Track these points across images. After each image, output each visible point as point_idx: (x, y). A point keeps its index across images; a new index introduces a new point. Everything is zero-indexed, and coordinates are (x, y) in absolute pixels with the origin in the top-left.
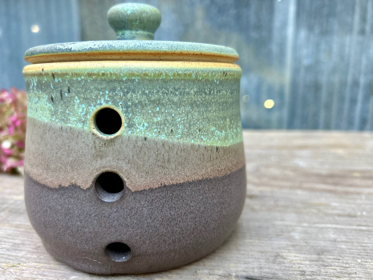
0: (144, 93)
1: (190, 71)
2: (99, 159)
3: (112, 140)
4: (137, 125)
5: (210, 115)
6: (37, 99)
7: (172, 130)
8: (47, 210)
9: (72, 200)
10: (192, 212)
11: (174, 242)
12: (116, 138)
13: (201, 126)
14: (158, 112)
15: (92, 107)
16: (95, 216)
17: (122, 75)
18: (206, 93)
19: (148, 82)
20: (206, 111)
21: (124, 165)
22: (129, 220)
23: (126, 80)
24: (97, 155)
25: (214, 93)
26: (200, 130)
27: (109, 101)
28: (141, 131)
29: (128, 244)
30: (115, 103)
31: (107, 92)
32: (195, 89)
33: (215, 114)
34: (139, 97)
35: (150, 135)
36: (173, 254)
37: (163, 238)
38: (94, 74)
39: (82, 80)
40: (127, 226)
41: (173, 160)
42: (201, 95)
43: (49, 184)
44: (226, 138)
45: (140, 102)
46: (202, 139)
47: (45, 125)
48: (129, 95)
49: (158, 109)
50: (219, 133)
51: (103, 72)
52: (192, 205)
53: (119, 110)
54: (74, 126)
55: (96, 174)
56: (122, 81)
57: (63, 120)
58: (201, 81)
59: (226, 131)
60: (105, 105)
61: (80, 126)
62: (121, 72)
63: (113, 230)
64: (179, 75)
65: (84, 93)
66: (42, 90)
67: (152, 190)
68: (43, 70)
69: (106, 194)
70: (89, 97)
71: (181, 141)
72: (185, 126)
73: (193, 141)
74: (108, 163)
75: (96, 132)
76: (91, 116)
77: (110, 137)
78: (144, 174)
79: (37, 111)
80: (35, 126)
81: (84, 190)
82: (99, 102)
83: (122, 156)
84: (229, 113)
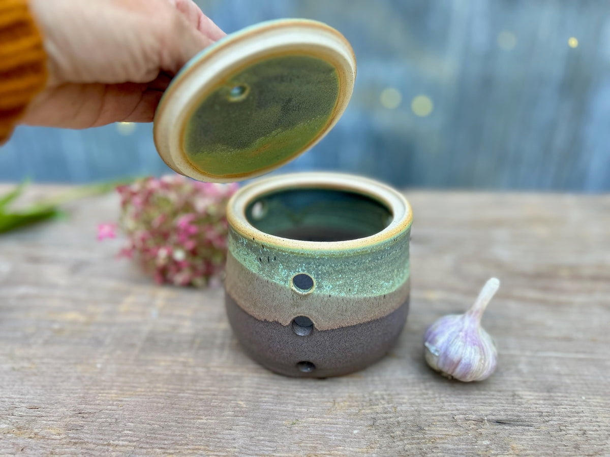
0: (331, 266)
1: (366, 248)
2: (296, 308)
3: (306, 296)
4: (324, 286)
5: (380, 273)
6: (246, 253)
7: (350, 289)
8: (253, 333)
9: (274, 331)
10: (360, 344)
11: (346, 362)
12: (309, 294)
13: (373, 283)
14: (340, 278)
15: (292, 273)
16: (291, 344)
17: (316, 255)
18: (378, 259)
19: (334, 259)
20: (377, 271)
21: (314, 313)
22: (315, 348)
23: (318, 258)
24: (295, 305)
25: (385, 257)
26: (371, 286)
27: (305, 270)
28: (327, 291)
29: (314, 363)
30: (309, 271)
31: (304, 265)
32: (370, 259)
33: (384, 271)
34: (327, 269)
35: (334, 294)
37: (339, 360)
38: (295, 253)
39: (286, 255)
40: (314, 352)
41: (350, 309)
42: (375, 261)
43: (255, 316)
44: (393, 285)
45: (328, 272)
46: (373, 292)
47: (254, 275)
48: (320, 268)
49: (340, 275)
50: (387, 284)
52: (361, 338)
53: (312, 277)
54: (278, 282)
55: (293, 317)
56: (316, 258)
57: (269, 277)
58: (375, 252)
59: (393, 280)
60: (301, 272)
61: (282, 283)
62: (315, 253)
63: (304, 353)
64: (358, 253)
65: (287, 263)
66: (251, 250)
67: (333, 330)
68: (254, 239)
69: (301, 330)
70: (290, 266)
71: (356, 296)
72: (360, 285)
73: (365, 295)
74: (302, 311)
75: (294, 288)
76: (291, 279)
77: (304, 293)
78: (327, 320)
79: (245, 260)
80: (242, 270)
81: (284, 327)
82: (297, 270)
83: (312, 307)
84: (397, 264)
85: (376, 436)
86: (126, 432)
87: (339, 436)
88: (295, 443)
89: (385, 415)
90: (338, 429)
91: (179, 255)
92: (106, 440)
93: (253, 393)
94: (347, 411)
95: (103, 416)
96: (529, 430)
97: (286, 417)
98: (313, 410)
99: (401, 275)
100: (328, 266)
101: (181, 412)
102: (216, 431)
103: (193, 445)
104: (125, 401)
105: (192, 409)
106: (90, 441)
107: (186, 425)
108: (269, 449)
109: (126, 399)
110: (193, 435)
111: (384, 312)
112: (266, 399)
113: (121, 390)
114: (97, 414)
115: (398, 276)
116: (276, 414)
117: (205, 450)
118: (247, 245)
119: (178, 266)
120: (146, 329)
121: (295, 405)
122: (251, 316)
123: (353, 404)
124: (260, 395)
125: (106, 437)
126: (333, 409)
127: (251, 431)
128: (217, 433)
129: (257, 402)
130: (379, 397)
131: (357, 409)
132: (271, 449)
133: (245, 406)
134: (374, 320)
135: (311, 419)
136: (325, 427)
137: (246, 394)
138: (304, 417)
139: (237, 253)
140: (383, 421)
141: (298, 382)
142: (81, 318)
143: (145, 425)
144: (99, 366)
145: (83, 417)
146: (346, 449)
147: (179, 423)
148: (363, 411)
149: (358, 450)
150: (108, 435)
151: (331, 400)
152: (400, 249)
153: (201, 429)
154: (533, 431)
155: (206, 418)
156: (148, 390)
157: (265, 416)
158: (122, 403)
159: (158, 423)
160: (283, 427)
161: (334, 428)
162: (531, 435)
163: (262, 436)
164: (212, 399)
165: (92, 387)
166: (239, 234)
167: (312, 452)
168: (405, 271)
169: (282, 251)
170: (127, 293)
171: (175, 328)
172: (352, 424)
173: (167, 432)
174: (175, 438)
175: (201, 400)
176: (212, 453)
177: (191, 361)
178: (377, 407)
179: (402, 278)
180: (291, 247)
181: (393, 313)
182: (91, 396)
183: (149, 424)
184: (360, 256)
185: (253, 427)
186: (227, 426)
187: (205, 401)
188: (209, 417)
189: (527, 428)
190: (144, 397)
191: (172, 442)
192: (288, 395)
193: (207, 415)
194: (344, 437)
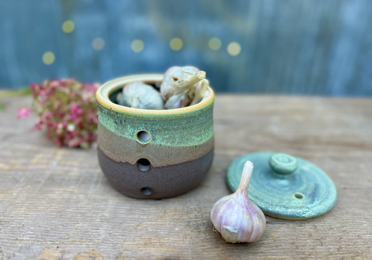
0: (160, 125)
1: (183, 114)
2: (139, 153)
3: (145, 145)
4: (157, 139)
5: (192, 132)
6: (107, 119)
7: (173, 141)
8: (113, 171)
9: (126, 169)
10: (181, 176)
11: (173, 188)
12: (147, 144)
13: (188, 138)
14: (167, 134)
15: (136, 130)
16: (137, 176)
17: (150, 118)
18: (191, 122)
19: (162, 121)
20: (191, 130)
21: (151, 156)
22: (152, 179)
23: (152, 120)
24: (138, 151)
25: (195, 121)
26: (187, 139)
27: (144, 128)
28: (158, 142)
29: (152, 188)
30: (146, 129)
31: (143, 125)
32: (185, 122)
33: (195, 131)
34: (158, 127)
35: (163, 144)
36: (172, 193)
37: (167, 186)
38: (137, 117)
39: (131, 118)
40: (151, 181)
41: (173, 154)
42: (189, 123)
43: (114, 160)
44: (201, 140)
45: (158, 129)
46: (188, 143)
47: (112, 133)
48: (153, 126)
49: (167, 132)
50: (197, 139)
51: (142, 116)
52: (181, 173)
53: (149, 132)
54: (127, 137)
55: (138, 159)
56: (150, 120)
57: (122, 133)
58: (188, 118)
59: (201, 136)
60: (142, 130)
61: (130, 137)
63: (145, 182)
64: (177, 117)
65: (132, 124)
66: (110, 117)
67: (163, 167)
68: (111, 108)
70: (135, 126)
71: (177, 146)
72: (179, 139)
73: (183, 145)
74: (143, 155)
75: (138, 140)
76: (135, 134)
77: (144, 143)
78: (159, 160)
79: (107, 124)
80: (106, 130)
81: (132, 165)
82: (139, 128)
83: (150, 152)
84: (204, 127)
85: (189, 232)
86: (28, 232)
87: (166, 232)
88: (138, 236)
89: (195, 220)
90: (166, 228)
91: (71, 128)
92: (15, 237)
93: (114, 208)
94: (172, 217)
95: (14, 223)
96: (282, 227)
97: (134, 222)
98: (151, 218)
99: (207, 134)
101: (67, 220)
102: (88, 230)
103: (72, 239)
104: (30, 215)
105: (73, 218)
106: (4, 238)
107: (69, 227)
108: (121, 240)
109: (31, 213)
110: (73, 233)
111: (196, 156)
112: (122, 212)
113: (28, 208)
114: (10, 222)
115: (205, 135)
116: (127, 220)
117: (79, 241)
118: (107, 114)
119: (71, 135)
120: (48, 173)
121: (140, 214)
122: (112, 160)
123: (176, 214)
124: (118, 210)
125: (16, 235)
126: (164, 217)
127: (111, 230)
128: (88, 232)
129: (116, 213)
130: (193, 209)
131: (179, 216)
132: (122, 240)
133: (108, 216)
134: (189, 161)
135: (149, 223)
136: (158, 227)
137: (109, 209)
138: (145, 222)
139: (102, 120)
140: (194, 223)
141: (143, 202)
142: (6, 167)
143: (41, 228)
144: (15, 194)
145: (1, 224)
146: (170, 239)
147: (64, 226)
148: (182, 217)
149: (177, 239)
150: (17, 234)
151: (163, 211)
152: (206, 117)
153: (78, 229)
154: (285, 227)
155: (82, 223)
156: (46, 208)
157: (121, 221)
158: (28, 216)
159: (50, 227)
160: (131, 228)
161: (163, 227)
162: (283, 229)
163: (117, 233)
164: (87, 212)
165: (10, 207)
166: (102, 106)
167: (148, 241)
168: (210, 132)
169: (129, 116)
170: (38, 152)
171: (67, 172)
172: (174, 225)
173: (56, 232)
174: (60, 235)
175: (80, 213)
176: (84, 243)
177: (76, 191)
178: (191, 215)
179: (208, 136)
180: (135, 113)
181: (202, 158)
182: (8, 212)
183: (44, 227)
184: (179, 120)
185: (112, 228)
186: (95, 228)
187: (82, 214)
188: (84, 223)
189: (282, 225)
190: (43, 212)
191: (59, 237)
192: (136, 209)
193: (83, 222)
194: (169, 232)
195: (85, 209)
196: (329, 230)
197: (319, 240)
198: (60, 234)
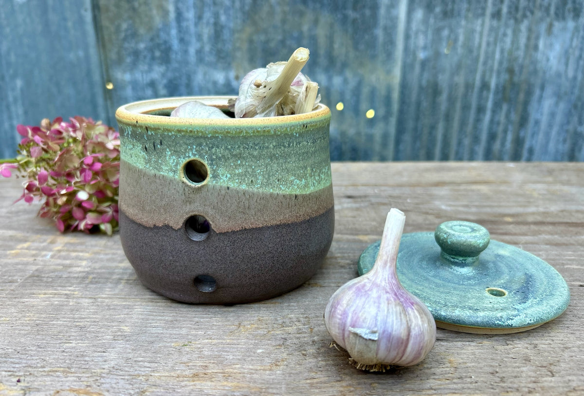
0: (226, 148)
1: (269, 127)
2: (188, 204)
3: (199, 189)
4: (221, 176)
5: (289, 166)
6: (132, 146)
7: (252, 181)
8: (142, 246)
9: (165, 238)
10: (270, 253)
11: (254, 277)
12: (203, 186)
13: (280, 177)
14: (239, 165)
15: (182, 159)
16: (185, 252)
17: (207, 132)
18: (285, 147)
19: (230, 139)
20: (285, 162)
21: (210, 210)
22: (214, 256)
23: (211, 137)
24: (187, 201)
25: (293, 145)
26: (278, 180)
27: (196, 155)
28: (224, 181)
29: (214, 277)
30: (201, 156)
31: (195, 147)
32: (274, 144)
33: (294, 165)
34: (222, 152)
35: (232, 185)
36: (253, 288)
37: (244, 273)
38: (183, 131)
39: (172, 135)
40: (213, 261)
41: (253, 207)
42: (280, 148)
43: (144, 224)
44: (306, 186)
45: (223, 156)
46: (281, 188)
47: (140, 171)
48: (214, 150)
49: (239, 162)
50: (298, 182)
51: (190, 129)
52: (270, 246)
53: (205, 163)
54: (166, 174)
55: (186, 216)
56: (207, 137)
57: (156, 168)
58: (279, 135)
59: (306, 179)
60: (192, 158)
61: (171, 174)
62: (206, 130)
63: (201, 264)
64: (258, 132)
65: (175, 147)
66: (136, 139)
67: (234, 232)
68: (137, 122)
69: (195, 233)
70: (179, 150)
71: (261, 190)
72: (264, 177)
73: (271, 190)
74: (195, 209)
75: (185, 180)
76: (181, 167)
77: (197, 185)
78: (226, 219)
79: (131, 157)
80: (130, 170)
81: (176, 230)
82: (187, 155)
83: (208, 203)
84: (311, 162)
85: (285, 355)
87: (238, 355)
88: (182, 363)
89: (298, 336)
90: (239, 349)
91: (83, 196)
93: (143, 319)
94: (253, 333)
96: (470, 345)
97: (177, 340)
98: (211, 333)
99: (317, 178)
100: (223, 148)
101: (48, 338)
102: (85, 354)
103: (50, 367)
105: (62, 335)
107: (49, 349)
108: (148, 369)
110: (54, 359)
111: (297, 216)
112: (157, 324)
115: (313, 178)
116: (165, 337)
117: (64, 372)
118: (132, 135)
120: (33, 268)
121: (191, 328)
122: (140, 225)
123: (261, 327)
124: (150, 321)
126: (236, 331)
127: (130, 353)
128: (86, 356)
129: (146, 327)
130: (294, 320)
131: (266, 330)
132: (150, 369)
133: (129, 331)
134: (284, 224)
135: (207, 341)
136: (223, 348)
137: (133, 321)
138: (199, 339)
139: (125, 152)
140: (295, 341)
141: (200, 309)
146: (244, 367)
147: (41, 348)
148: (272, 332)
149: (259, 368)
151: (237, 323)
152: (312, 142)
153: (67, 352)
154: (474, 346)
155: (76, 342)
156: (14, 319)
157: (151, 339)
159: (14, 348)
160: (171, 349)
161: (234, 348)
162: (472, 350)
163: (142, 358)
164: (90, 325)
166: (123, 123)
167: (200, 371)
168: (323, 176)
169: (169, 130)
171: (68, 266)
172: (256, 345)
173: (23, 356)
175: (76, 326)
176: (72, 375)
177: (77, 293)
178: (290, 328)
179: (319, 182)
180: (178, 124)
181: (308, 221)
183: (2, 349)
184: (262, 138)
185: (133, 350)
186: (100, 350)
187: (81, 328)
188: (81, 341)
189: (467, 343)
190: (6, 325)
191: (24, 365)
192: (185, 321)
193: (79, 340)
194: (243, 356)
195: (88, 320)
196: (563, 351)
197: (545, 367)
198: (29, 360)
